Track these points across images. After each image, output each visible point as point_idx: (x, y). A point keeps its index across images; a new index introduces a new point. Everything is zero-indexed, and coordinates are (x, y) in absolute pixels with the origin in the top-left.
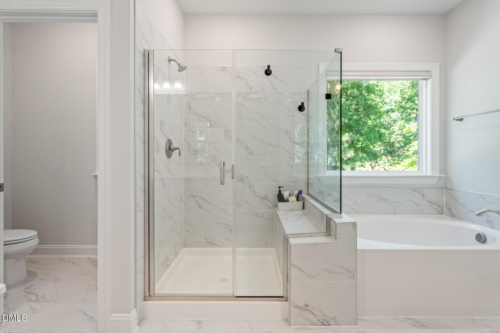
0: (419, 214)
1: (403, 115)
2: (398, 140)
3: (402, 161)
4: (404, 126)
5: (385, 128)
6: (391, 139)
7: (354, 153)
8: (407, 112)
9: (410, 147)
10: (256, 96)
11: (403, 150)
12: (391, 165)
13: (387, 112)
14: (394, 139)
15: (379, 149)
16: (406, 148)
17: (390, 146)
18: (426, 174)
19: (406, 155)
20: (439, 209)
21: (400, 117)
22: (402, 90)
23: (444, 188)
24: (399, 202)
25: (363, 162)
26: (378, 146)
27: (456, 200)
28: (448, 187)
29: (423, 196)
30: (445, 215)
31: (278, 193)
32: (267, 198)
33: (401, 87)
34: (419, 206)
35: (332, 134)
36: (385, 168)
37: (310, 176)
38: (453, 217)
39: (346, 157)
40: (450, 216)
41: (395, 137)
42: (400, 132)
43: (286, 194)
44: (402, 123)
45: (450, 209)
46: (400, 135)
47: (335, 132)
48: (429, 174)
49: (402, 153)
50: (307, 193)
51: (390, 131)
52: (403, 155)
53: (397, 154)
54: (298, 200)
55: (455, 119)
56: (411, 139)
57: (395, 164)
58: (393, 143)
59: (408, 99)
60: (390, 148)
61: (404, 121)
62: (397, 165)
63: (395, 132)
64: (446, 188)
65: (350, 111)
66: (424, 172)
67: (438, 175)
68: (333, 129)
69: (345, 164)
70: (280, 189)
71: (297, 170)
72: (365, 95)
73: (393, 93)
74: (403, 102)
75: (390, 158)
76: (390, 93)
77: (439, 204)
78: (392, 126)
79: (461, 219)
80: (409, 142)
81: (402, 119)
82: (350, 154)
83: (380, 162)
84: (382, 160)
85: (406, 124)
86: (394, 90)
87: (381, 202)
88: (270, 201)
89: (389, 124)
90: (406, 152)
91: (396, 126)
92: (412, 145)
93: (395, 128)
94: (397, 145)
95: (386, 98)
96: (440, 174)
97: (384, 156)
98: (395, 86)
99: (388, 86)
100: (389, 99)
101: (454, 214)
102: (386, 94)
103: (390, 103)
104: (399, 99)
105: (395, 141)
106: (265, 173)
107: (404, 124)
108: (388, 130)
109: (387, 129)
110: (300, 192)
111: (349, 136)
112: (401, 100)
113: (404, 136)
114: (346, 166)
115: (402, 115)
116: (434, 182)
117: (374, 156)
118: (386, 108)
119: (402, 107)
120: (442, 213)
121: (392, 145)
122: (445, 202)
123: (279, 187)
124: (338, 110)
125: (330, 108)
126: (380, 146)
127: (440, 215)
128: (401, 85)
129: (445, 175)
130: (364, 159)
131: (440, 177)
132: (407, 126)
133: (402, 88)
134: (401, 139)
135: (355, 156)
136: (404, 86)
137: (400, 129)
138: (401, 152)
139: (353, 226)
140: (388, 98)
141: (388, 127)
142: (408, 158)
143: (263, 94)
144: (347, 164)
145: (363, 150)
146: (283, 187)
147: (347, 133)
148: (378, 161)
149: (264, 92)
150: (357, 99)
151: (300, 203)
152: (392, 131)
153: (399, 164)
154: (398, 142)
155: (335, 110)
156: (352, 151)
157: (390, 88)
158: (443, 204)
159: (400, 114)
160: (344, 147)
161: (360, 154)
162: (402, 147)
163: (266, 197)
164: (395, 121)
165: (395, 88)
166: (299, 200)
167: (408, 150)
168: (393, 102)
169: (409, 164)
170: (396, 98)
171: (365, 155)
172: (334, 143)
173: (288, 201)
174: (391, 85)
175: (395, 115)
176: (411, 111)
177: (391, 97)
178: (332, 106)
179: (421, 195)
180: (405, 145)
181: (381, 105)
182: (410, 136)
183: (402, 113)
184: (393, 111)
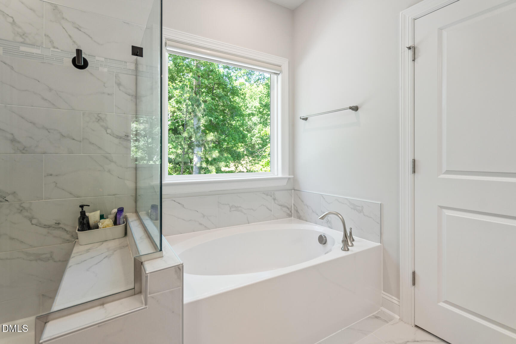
0: (271, 220)
1: (262, 120)
2: (258, 142)
3: (260, 161)
4: (262, 130)
5: (248, 131)
6: (252, 141)
7: (218, 154)
8: (264, 118)
9: (266, 148)
10: (38, 51)
11: (261, 151)
12: (252, 165)
13: (249, 115)
14: (254, 141)
15: (242, 150)
16: (263, 149)
17: (251, 147)
18: (278, 175)
19: (263, 156)
20: (289, 212)
21: (259, 121)
22: (260, 97)
23: (292, 190)
24: (252, 209)
25: (228, 162)
26: (242, 148)
27: (302, 201)
28: (296, 189)
29: (275, 199)
30: (293, 217)
31: (79, 215)
32: (61, 226)
33: (260, 94)
34: (271, 211)
35: (197, 133)
36: (247, 168)
37: (141, 184)
38: (299, 219)
39: (211, 157)
40: (298, 219)
41: (256, 139)
42: (259, 135)
43: (93, 217)
44: (261, 127)
45: (297, 211)
46: (259, 138)
47: (201, 131)
48: (280, 176)
49: (261, 153)
50: (134, 210)
51: (251, 134)
52: (261, 156)
53: (256, 154)
54: (115, 223)
55: (301, 118)
56: (267, 142)
57: (255, 163)
58: (254, 144)
59: (265, 106)
60: (251, 149)
61: (262, 125)
62: (256, 165)
63: (255, 135)
64: (294, 190)
65: (217, 112)
66: (276, 174)
67: (288, 176)
68: (198, 128)
69: (210, 165)
70: (82, 209)
71: (118, 177)
72: (230, 97)
73: (253, 100)
74: (261, 108)
75: (251, 158)
76: (252, 99)
77: (289, 207)
78: (253, 129)
79: (307, 221)
80: (265, 144)
81: (261, 123)
82: (216, 154)
83: (243, 162)
84: (244, 160)
85: (264, 128)
86: (254, 97)
87: (233, 211)
88: (65, 230)
89: (251, 127)
90: (263, 152)
91: (256, 129)
92: (268, 146)
93: (255, 131)
94: (257, 147)
95: (249, 103)
96: (289, 175)
97: (246, 157)
98: (255, 94)
99: (250, 93)
100: (251, 105)
101: (300, 216)
102: (248, 99)
103: (252, 108)
104: (258, 105)
105: (255, 143)
106: (56, 184)
107: (262, 128)
108: (250, 133)
109: (249, 131)
110: (121, 210)
111: (213, 136)
112: (259, 107)
113: (262, 139)
114: (211, 166)
115: (260, 120)
116: (284, 183)
117: (237, 157)
118: (248, 111)
119: (260, 112)
120: (290, 216)
121: (253, 146)
122: (294, 204)
123: (82, 207)
124: (203, 109)
125: (195, 105)
126: (243, 147)
127: (290, 218)
128: (260, 93)
129: (293, 176)
130: (229, 159)
131: (289, 179)
132: (264, 129)
133: (260, 96)
134: (260, 142)
135: (219, 156)
136: (262, 94)
137: (259, 133)
138: (259, 152)
139: (176, 271)
140: (250, 103)
141: (250, 130)
142: (265, 158)
143: (52, 51)
144: (212, 164)
145: (228, 150)
146: (89, 206)
147: (211, 133)
148: (241, 161)
149: (54, 47)
150: (223, 99)
151: (120, 228)
152: (253, 134)
153: (258, 164)
154: (258, 144)
155: (200, 108)
156: (217, 151)
157: (251, 95)
158: (292, 206)
159: (259, 119)
160: (208, 147)
161: (225, 155)
162: (260, 148)
163: (59, 224)
164: (255, 124)
165: (255, 96)
166: (118, 222)
167: (265, 151)
168: (253, 107)
169: (266, 163)
170: (256, 104)
171: (229, 156)
172: (199, 142)
173: (97, 227)
174: (252, 92)
175: (255, 119)
176: (267, 117)
177: (252, 103)
178: (197, 103)
179: (273, 199)
180: (264, 146)
181: (244, 109)
182: (267, 139)
183: (261, 118)
184: (253, 115)
